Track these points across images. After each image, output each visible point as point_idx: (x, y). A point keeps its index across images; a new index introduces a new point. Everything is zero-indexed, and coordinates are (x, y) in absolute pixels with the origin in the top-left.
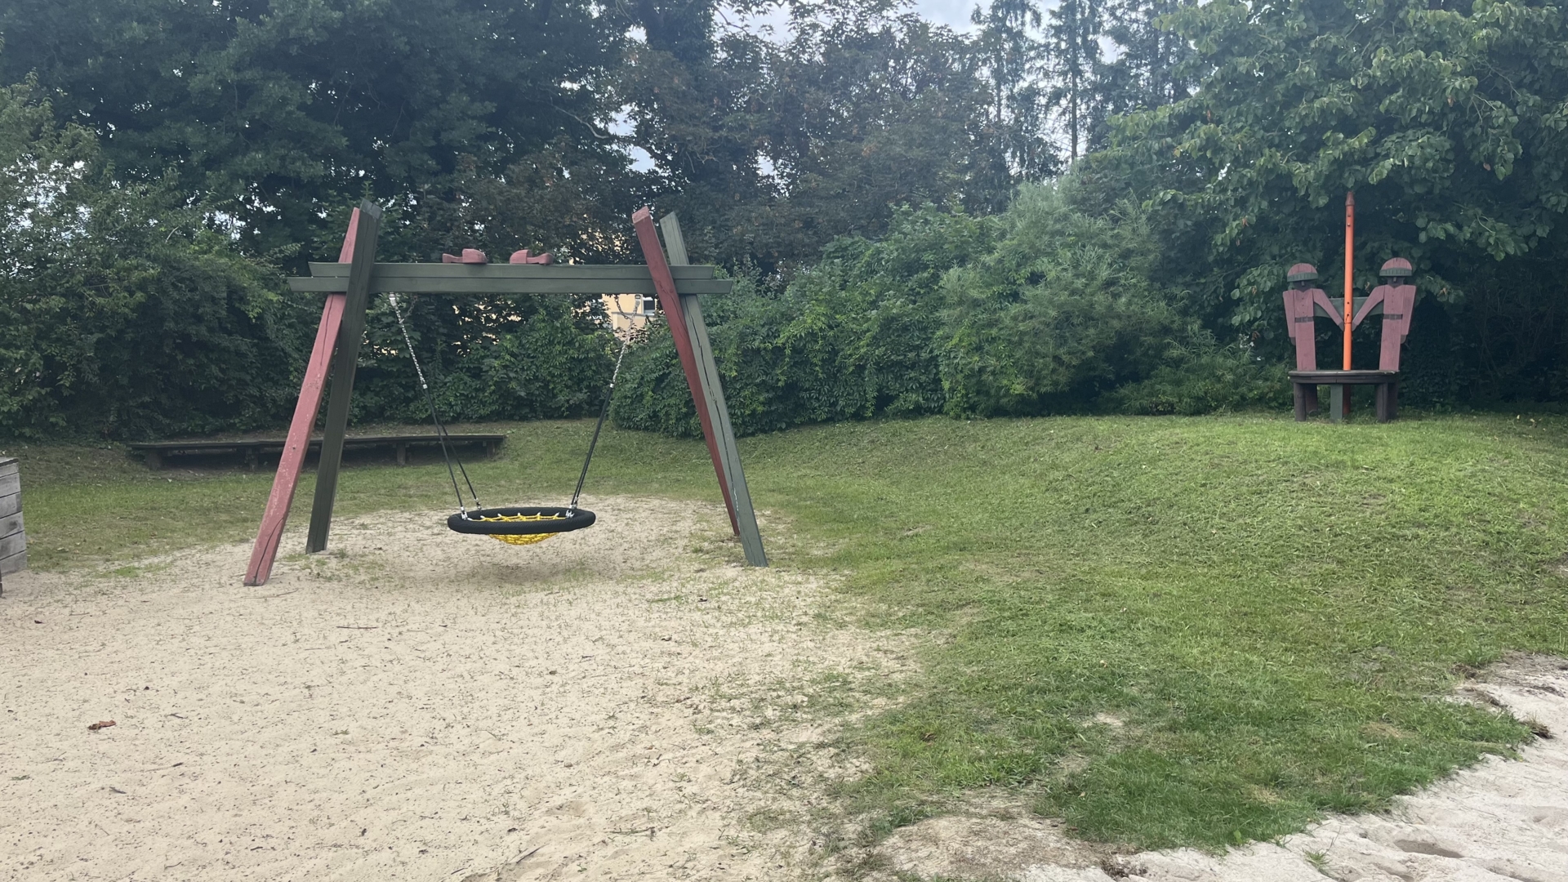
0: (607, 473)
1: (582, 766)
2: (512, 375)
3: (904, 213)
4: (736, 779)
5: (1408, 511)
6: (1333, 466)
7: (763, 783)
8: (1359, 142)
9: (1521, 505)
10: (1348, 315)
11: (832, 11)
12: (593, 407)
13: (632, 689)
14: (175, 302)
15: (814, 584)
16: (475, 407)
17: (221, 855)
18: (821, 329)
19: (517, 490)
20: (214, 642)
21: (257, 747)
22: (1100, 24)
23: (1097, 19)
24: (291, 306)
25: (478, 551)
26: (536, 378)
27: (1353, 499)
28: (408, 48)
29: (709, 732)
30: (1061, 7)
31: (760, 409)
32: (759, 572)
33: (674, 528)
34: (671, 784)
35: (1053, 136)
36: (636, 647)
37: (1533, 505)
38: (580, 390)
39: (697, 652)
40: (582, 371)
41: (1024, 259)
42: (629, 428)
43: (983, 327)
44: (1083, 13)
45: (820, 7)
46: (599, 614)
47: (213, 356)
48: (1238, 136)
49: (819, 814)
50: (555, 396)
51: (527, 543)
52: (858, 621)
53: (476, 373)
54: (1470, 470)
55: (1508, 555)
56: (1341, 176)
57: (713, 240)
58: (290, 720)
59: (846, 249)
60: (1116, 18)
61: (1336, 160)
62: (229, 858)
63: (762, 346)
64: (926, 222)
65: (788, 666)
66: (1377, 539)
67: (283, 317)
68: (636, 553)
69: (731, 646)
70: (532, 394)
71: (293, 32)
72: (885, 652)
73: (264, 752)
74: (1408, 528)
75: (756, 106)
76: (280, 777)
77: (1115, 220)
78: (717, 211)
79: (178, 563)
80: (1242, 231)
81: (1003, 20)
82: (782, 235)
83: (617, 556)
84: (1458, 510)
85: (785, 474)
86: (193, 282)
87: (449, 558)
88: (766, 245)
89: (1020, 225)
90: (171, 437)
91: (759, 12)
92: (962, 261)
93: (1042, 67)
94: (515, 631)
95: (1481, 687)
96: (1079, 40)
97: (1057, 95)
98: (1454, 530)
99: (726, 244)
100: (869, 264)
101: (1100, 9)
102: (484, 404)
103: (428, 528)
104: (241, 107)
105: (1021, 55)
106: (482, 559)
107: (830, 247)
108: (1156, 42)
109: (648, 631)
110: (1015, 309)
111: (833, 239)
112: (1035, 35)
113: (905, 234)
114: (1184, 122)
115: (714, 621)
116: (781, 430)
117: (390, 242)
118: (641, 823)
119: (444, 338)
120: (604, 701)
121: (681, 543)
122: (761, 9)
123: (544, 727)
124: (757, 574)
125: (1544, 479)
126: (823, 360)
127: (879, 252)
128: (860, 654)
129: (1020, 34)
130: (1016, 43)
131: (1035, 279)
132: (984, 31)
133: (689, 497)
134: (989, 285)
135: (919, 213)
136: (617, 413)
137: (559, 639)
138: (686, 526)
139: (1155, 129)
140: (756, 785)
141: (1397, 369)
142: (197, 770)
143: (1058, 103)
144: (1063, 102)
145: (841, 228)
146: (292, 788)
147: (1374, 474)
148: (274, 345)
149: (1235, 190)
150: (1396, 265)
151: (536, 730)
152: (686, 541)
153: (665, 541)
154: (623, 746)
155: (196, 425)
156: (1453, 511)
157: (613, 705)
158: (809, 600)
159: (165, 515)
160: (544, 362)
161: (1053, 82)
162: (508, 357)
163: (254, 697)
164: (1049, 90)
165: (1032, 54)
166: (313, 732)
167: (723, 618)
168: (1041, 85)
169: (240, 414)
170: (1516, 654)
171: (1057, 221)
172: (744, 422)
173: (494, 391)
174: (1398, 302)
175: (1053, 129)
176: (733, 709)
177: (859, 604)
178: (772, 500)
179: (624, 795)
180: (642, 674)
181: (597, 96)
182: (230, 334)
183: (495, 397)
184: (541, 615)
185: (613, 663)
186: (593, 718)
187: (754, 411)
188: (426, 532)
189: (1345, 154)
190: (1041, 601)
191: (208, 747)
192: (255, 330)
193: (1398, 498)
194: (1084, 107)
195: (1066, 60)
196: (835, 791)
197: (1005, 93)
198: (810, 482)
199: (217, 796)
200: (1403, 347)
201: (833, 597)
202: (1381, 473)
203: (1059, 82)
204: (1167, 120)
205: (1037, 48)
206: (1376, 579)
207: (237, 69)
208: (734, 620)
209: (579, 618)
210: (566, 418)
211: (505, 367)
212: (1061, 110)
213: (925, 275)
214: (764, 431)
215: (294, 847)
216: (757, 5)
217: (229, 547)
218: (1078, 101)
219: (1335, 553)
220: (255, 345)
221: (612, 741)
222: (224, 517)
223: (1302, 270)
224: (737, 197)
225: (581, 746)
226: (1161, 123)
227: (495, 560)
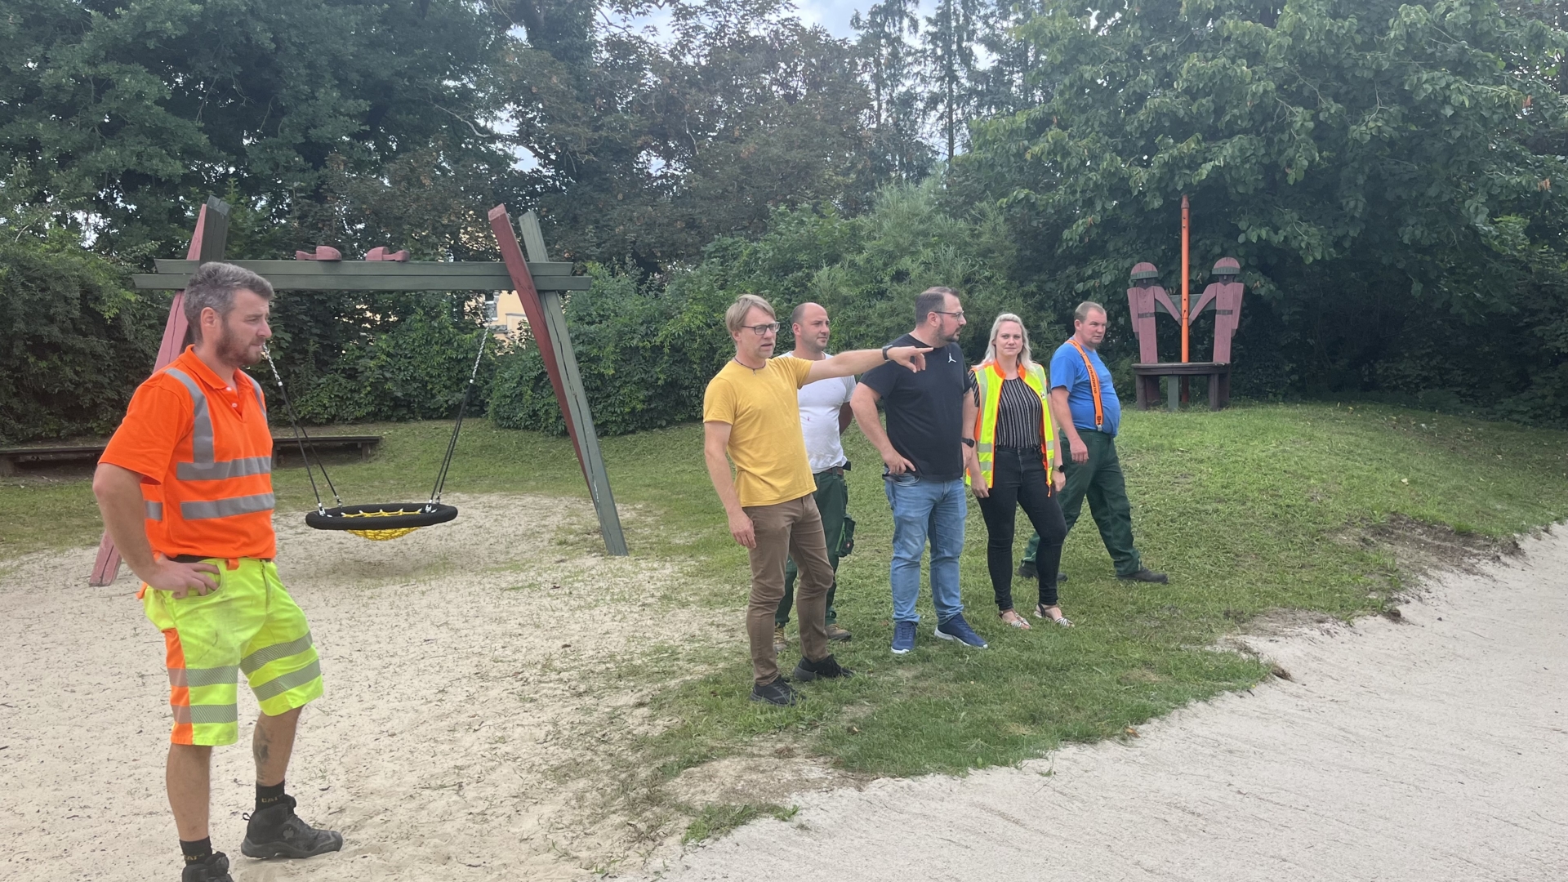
0: (485, 472)
1: (406, 735)
2: (388, 375)
3: (781, 214)
4: (550, 737)
5: (1212, 489)
6: (1153, 449)
7: (574, 742)
8: (1190, 146)
9: (1312, 481)
10: (1185, 310)
11: (714, 13)
12: (475, 407)
13: (467, 668)
14: (25, 302)
15: (669, 569)
16: (351, 409)
17: (37, 823)
18: (698, 328)
19: (391, 490)
20: (51, 638)
21: (83, 730)
22: (974, 31)
23: (971, 27)
24: (151, 306)
25: (341, 549)
26: (414, 379)
27: (1165, 479)
28: (273, 46)
29: (532, 700)
30: (938, 15)
31: (639, 407)
32: (618, 561)
33: (543, 522)
34: (487, 746)
35: (931, 140)
36: (479, 630)
37: (1323, 481)
38: (460, 391)
39: (539, 632)
40: (461, 371)
41: (892, 257)
42: (509, 427)
43: (853, 324)
44: (957, 21)
45: (702, 9)
46: (448, 603)
47: (68, 358)
48: (1084, 142)
49: (618, 764)
50: (433, 396)
51: (387, 539)
52: (702, 600)
53: (352, 374)
54: (1273, 450)
55: (1293, 526)
56: (1172, 178)
57: (595, 240)
58: (120, 706)
59: (726, 249)
60: (988, 25)
61: (1166, 164)
62: (45, 825)
63: (641, 344)
64: (802, 223)
65: (623, 641)
66: (1182, 514)
67: (143, 318)
68: (502, 547)
69: (573, 626)
70: (410, 395)
71: (150, 25)
72: (718, 626)
73: (90, 734)
74: (1210, 504)
75: (640, 106)
76: (104, 756)
77: (976, 221)
78: (601, 211)
79: (25, 567)
80: (1088, 231)
81: (882, 25)
82: (666, 235)
83: (482, 551)
84: (1255, 487)
85: (663, 469)
86: (44, 281)
87: (311, 556)
88: (649, 245)
89: (886, 225)
90: (24, 442)
91: (639, 13)
92: (833, 260)
93: (919, 73)
94: (362, 619)
95: (1241, 638)
96: (954, 47)
97: (933, 101)
98: (1249, 504)
99: (608, 244)
100: (747, 264)
101: (974, 18)
102: (359, 405)
103: (292, 528)
104: (98, 101)
105: (900, 60)
106: (345, 556)
107: (710, 247)
108: (1027, 51)
109: (494, 616)
110: (882, 305)
111: (714, 239)
112: (913, 41)
113: (781, 234)
114: (1039, 127)
115: (562, 605)
116: (661, 427)
117: (258, 242)
118: (450, 780)
119: (317, 339)
120: (437, 679)
121: (547, 536)
122: (640, 10)
123: (375, 702)
124: (616, 562)
125: (1338, 458)
126: (701, 359)
127: (756, 252)
128: (694, 629)
129: (898, 40)
130: (895, 48)
131: (900, 276)
132: (863, 37)
133: (564, 493)
134: (857, 284)
135: (796, 214)
136: (497, 413)
137: (405, 625)
138: (554, 521)
139: (1013, 133)
140: (568, 744)
141: (1228, 362)
142: (22, 752)
143: (935, 108)
144: (941, 107)
145: (722, 228)
146: (113, 765)
147: (1187, 456)
148: (133, 347)
149: (1083, 192)
150: (1226, 264)
151: (366, 705)
152: (553, 534)
153: (530, 535)
154: (448, 716)
155: (51, 430)
156: (1250, 488)
157: (445, 681)
158: (659, 584)
159: (14, 521)
160: (422, 362)
161: (931, 88)
162: (384, 357)
163: (85, 687)
164: (926, 95)
165: (910, 59)
166: (141, 717)
167: (572, 602)
168: (919, 90)
169: (98, 418)
170: (1280, 610)
171: (921, 222)
172: (624, 420)
173: (369, 393)
174: (1228, 298)
175: (930, 130)
176: (560, 680)
177: (704, 585)
178: (646, 495)
179: (440, 756)
180: (480, 654)
181: (481, 95)
182: (85, 335)
183: (370, 398)
184: (392, 604)
185: (454, 645)
186: (424, 692)
187: (633, 409)
188: (290, 531)
189: (1174, 158)
190: (871, 576)
191: (35, 734)
192: (113, 330)
193: (1204, 477)
194: (959, 111)
195: (943, 67)
196: (639, 744)
197: (885, 96)
198: (686, 477)
199: (39, 774)
200: (1233, 340)
201: (683, 580)
202: (1194, 455)
203: (935, 87)
204: (1024, 125)
205: (915, 54)
206: (1176, 550)
207: (92, 62)
208: (583, 604)
209: (429, 606)
210: (446, 418)
211: (381, 367)
212: (938, 115)
213: (800, 274)
214: (644, 429)
215: (109, 815)
216: (637, 7)
217: (78, 551)
218: (955, 106)
219: (1144, 527)
220: (112, 346)
221: (439, 712)
222: (76, 521)
223: (1144, 269)
224: (620, 197)
225: (408, 718)
226: (1018, 128)
227: (358, 557)
